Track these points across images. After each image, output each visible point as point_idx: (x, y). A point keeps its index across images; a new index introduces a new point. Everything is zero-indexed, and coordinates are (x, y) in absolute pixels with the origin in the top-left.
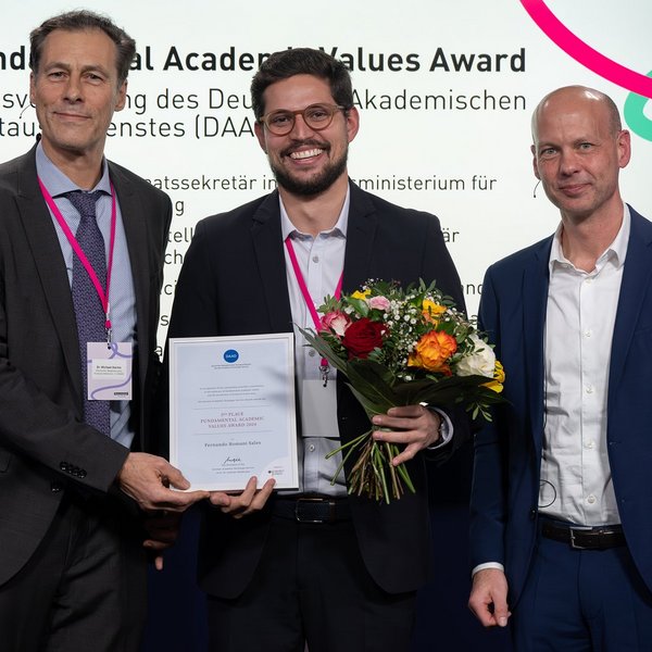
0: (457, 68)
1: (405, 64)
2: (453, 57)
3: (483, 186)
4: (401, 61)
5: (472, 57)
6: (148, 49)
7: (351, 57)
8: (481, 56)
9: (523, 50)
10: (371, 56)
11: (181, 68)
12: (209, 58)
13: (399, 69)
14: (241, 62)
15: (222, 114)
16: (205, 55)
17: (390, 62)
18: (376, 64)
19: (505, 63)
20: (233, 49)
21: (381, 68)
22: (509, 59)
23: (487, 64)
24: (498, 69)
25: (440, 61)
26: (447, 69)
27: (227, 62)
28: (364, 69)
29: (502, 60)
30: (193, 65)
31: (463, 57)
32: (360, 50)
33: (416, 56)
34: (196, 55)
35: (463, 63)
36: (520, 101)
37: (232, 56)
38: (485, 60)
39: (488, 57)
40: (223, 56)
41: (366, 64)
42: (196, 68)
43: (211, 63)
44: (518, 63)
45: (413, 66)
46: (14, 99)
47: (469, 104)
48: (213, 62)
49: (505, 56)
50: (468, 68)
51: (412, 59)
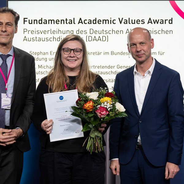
0: (155, 23)
1: (141, 22)
2: (154, 20)
3: (161, 54)
4: (140, 21)
5: (159, 20)
6: (74, 18)
7: (127, 20)
8: (161, 20)
9: (172, 18)
10: (132, 20)
11: (82, 23)
12: (90, 21)
13: (139, 23)
14: (98, 22)
15: (93, 35)
16: (89, 20)
17: (137, 22)
18: (133, 22)
19: (167, 22)
20: (96, 18)
21: (135, 23)
22: (168, 21)
23: (162, 22)
24: (165, 23)
25: (150, 21)
26: (152, 23)
27: (94, 22)
28: (130, 24)
29: (166, 21)
30: (85, 23)
31: (156, 20)
32: (129, 18)
33: (144, 20)
34: (86, 20)
35: (156, 22)
36: (171, 32)
37: (96, 20)
38: (162, 21)
39: (163, 20)
40: (93, 20)
41: (131, 22)
42: (86, 23)
43: (90, 22)
44: (171, 22)
45: (143, 23)
46: (40, 32)
47: (157, 33)
48: (91, 22)
49: (167, 20)
50: (157, 23)
51: (143, 21)
